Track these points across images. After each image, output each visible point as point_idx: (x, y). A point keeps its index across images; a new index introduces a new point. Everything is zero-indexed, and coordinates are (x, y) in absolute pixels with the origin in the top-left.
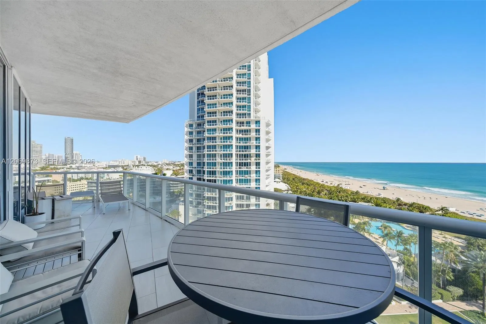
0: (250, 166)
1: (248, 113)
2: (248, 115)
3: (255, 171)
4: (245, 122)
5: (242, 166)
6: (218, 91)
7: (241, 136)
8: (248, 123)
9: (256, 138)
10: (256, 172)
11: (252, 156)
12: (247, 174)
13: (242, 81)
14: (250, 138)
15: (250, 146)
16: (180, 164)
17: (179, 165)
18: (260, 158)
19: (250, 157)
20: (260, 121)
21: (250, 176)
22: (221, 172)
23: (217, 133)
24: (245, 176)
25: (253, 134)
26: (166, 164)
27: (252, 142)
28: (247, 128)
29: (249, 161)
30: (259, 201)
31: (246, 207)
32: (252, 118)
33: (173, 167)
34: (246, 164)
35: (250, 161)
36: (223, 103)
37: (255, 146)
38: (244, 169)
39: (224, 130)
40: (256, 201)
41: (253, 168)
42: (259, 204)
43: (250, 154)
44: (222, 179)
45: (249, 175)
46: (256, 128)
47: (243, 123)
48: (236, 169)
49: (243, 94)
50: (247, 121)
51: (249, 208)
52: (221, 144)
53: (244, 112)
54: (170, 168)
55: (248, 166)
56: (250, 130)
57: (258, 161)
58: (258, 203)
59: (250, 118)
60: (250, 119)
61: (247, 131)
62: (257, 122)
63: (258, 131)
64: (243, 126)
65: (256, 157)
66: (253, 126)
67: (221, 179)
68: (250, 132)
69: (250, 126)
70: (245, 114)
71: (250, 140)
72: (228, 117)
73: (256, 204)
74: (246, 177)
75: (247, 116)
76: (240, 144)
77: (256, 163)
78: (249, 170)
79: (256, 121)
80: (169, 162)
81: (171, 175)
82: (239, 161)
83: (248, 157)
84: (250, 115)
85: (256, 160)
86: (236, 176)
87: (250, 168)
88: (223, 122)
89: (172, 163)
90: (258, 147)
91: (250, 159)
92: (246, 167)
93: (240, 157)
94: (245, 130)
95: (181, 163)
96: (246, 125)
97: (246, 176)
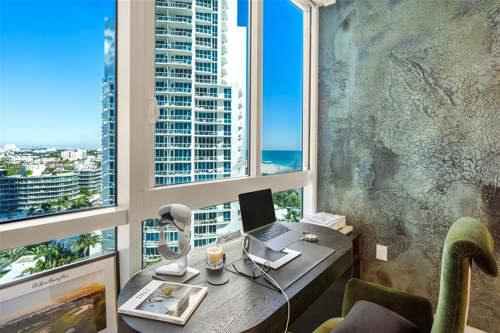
0: (216, 155)
1: (213, 76)
2: (213, 79)
3: (223, 163)
4: (208, 89)
5: (204, 155)
6: (168, 35)
7: (202, 109)
8: (214, 91)
9: (224, 114)
10: (225, 164)
11: (219, 141)
12: (212, 168)
13: (203, 25)
14: (216, 114)
15: (216, 126)
16: (46, 154)
17: (44, 154)
18: (230, 143)
19: (216, 143)
20: (230, 89)
21: (216, 171)
22: (172, 165)
23: (167, 104)
24: (207, 171)
25: (221, 108)
26: (16, 153)
27: (218, 120)
28: (213, 98)
29: (214, 148)
30: (229, 208)
31: (208, 218)
32: (219, 84)
33: (34, 159)
34: (211, 153)
35: (216, 149)
36: (176, 56)
37: (223, 126)
38: (207, 160)
39: (177, 100)
40: (224, 208)
41: (221, 158)
42: (230, 212)
43: (216, 138)
44: (174, 176)
45: (214, 170)
46: (226, 99)
47: (205, 90)
48: (195, 160)
49: (206, 45)
50: (212, 87)
51: (213, 219)
52: (172, 122)
53: (207, 73)
54: (27, 161)
55: (212, 155)
56: (216, 101)
57: (227, 148)
58: (228, 210)
59: (216, 83)
60: (216, 85)
61: (211, 104)
62: (227, 91)
63: (227, 104)
64: (206, 95)
65: (225, 142)
66: (221, 96)
67: (172, 176)
68: (216, 105)
69: (215, 96)
70: (209, 77)
71: (216, 117)
72: (183, 79)
73: (224, 212)
74: (211, 172)
75: (211, 80)
76: (202, 123)
77: (225, 151)
78: (214, 161)
79: (225, 89)
80: (22, 149)
81: (43, 173)
82: (199, 148)
83: (212, 142)
84: (216, 79)
85: (225, 146)
86: (195, 171)
87: (216, 158)
88: (174, 86)
89: (27, 151)
90: (227, 128)
91: (216, 146)
92: (209, 157)
93: (200, 142)
94: (208, 102)
95: (48, 150)
96: (209, 93)
97: (210, 170)
